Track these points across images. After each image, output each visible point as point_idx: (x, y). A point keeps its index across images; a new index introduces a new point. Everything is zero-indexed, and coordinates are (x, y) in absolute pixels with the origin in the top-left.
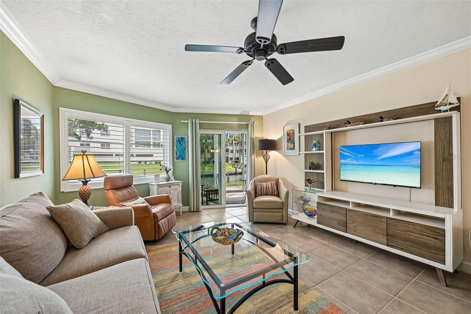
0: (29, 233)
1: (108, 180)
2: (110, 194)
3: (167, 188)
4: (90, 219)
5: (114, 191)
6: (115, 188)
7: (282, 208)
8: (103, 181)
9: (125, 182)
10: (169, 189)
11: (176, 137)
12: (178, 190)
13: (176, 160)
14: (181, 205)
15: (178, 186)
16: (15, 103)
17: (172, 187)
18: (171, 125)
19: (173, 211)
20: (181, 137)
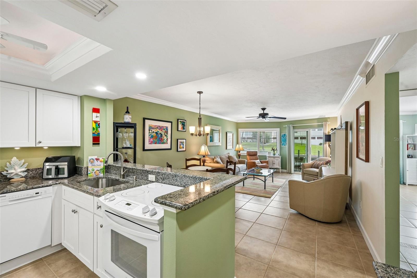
0: (224, 159)
1: (247, 152)
2: (248, 156)
3: (273, 159)
4: (235, 159)
5: (249, 156)
6: (250, 155)
7: (317, 175)
8: (246, 153)
9: (254, 153)
10: (274, 159)
11: (282, 134)
12: (278, 160)
13: (282, 146)
14: (280, 168)
15: (279, 158)
16: (227, 133)
17: (275, 158)
18: (279, 129)
19: (268, 167)
20: (284, 134)
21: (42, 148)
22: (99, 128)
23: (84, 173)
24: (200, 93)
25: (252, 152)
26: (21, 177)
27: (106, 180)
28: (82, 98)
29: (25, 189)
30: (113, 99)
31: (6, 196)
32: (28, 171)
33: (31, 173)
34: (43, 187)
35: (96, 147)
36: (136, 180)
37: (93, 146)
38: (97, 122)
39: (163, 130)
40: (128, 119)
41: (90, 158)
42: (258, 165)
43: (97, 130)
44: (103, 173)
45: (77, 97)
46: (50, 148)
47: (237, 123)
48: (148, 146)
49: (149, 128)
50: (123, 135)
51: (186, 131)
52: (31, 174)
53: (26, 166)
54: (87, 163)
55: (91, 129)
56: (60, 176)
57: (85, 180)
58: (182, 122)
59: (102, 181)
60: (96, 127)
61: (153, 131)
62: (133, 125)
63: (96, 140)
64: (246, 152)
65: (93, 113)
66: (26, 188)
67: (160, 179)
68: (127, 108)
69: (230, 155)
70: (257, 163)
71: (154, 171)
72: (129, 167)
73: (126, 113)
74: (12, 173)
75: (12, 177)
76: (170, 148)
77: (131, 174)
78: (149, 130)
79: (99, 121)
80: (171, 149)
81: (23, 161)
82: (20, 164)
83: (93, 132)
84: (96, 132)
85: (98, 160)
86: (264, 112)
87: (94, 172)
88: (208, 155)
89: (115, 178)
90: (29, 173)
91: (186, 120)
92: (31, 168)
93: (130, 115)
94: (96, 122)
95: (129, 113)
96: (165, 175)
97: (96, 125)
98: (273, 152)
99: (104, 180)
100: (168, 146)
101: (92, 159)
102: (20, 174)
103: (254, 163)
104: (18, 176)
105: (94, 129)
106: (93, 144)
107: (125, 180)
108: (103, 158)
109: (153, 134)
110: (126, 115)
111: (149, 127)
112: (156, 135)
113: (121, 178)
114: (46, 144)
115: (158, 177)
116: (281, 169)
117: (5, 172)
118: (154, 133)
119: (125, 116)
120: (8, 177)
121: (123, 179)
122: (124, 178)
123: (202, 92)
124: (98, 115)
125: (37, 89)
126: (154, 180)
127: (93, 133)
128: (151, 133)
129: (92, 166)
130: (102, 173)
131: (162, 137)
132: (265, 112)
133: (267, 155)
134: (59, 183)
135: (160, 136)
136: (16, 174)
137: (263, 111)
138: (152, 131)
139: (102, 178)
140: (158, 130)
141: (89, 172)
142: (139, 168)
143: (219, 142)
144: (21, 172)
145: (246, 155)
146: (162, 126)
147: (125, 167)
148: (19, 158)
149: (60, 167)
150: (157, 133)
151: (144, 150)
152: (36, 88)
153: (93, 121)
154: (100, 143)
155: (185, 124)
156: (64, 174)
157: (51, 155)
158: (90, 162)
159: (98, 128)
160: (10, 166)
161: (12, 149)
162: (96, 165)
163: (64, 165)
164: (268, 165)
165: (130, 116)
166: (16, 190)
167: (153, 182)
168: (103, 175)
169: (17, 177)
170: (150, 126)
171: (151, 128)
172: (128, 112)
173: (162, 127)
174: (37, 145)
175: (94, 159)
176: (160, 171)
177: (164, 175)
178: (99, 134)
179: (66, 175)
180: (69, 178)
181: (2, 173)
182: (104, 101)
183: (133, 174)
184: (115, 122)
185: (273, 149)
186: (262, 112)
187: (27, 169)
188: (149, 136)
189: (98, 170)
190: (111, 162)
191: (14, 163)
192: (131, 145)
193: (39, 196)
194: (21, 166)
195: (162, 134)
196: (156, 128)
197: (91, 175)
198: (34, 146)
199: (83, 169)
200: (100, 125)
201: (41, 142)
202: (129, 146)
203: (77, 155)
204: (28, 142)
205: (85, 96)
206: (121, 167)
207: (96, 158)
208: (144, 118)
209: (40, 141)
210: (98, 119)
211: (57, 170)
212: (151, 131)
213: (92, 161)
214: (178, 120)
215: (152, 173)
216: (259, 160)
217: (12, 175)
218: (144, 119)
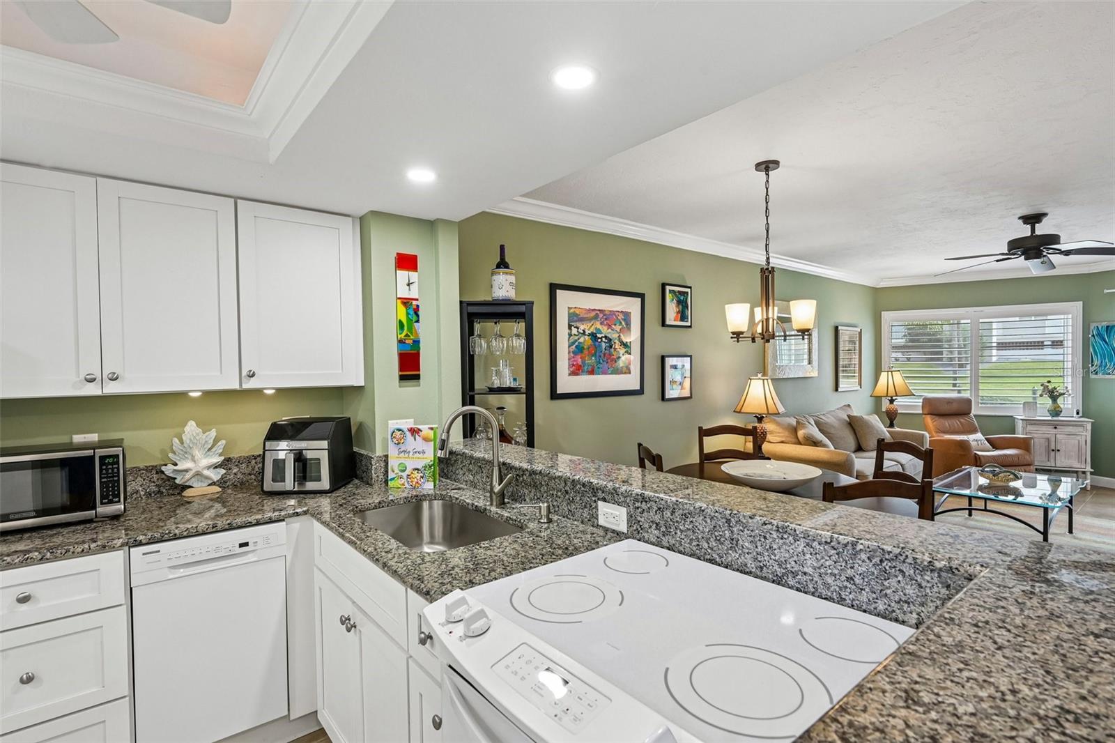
0: (834, 427)
1: (927, 402)
2: (928, 419)
3: (1050, 430)
4: (877, 431)
5: (937, 418)
6: (935, 412)
8: (921, 404)
9: (954, 407)
10: (1053, 431)
11: (1093, 325)
12: (1079, 438)
13: (1093, 376)
14: (1089, 469)
15: (1081, 429)
16: (836, 329)
17: (1060, 429)
18: (1081, 303)
19: (1030, 465)
20: (1105, 324)
21: (258, 392)
22: (418, 321)
23: (378, 476)
24: (767, 170)
25: (949, 401)
26: (210, 482)
27: (444, 506)
28: (364, 222)
29: (209, 531)
30: (457, 221)
31: (159, 551)
32: (226, 463)
33: (235, 471)
34: (258, 523)
35: (410, 389)
36: (550, 521)
37: (400, 387)
38: (411, 302)
39: (615, 325)
40: (503, 287)
41: (393, 424)
42: (983, 456)
43: (410, 329)
44: (434, 481)
45: (351, 219)
46: (282, 392)
47: (875, 291)
48: (567, 383)
49: (569, 317)
50: (488, 343)
51: (690, 327)
52: (235, 474)
53: (221, 451)
54: (385, 441)
55: (394, 326)
56: (310, 486)
57: (380, 503)
58: (679, 292)
59: (431, 507)
60: (409, 320)
61: (582, 327)
62: (523, 309)
63: (409, 365)
64: (919, 402)
65: (397, 271)
66: (213, 527)
67: (650, 527)
68: (502, 247)
69: (855, 413)
70: (973, 444)
71: (624, 488)
72: (521, 464)
73: (498, 266)
74: (186, 471)
75: (187, 484)
76: (638, 387)
77: (526, 491)
78: (570, 327)
79: (417, 300)
80: (640, 392)
81: (213, 433)
82: (206, 441)
83: (399, 336)
84: (407, 335)
85: (418, 433)
86: (1033, 230)
87: (404, 475)
88: (779, 413)
89: (473, 504)
90: (230, 469)
91: (690, 288)
92: (235, 455)
93: (511, 274)
94: (406, 302)
95: (507, 266)
96: (673, 513)
97: (408, 314)
98: (1050, 401)
99: (437, 504)
100: (631, 382)
101: (399, 430)
102: (206, 473)
103: (964, 445)
104: (201, 482)
105: (401, 325)
106: (402, 378)
107: (509, 515)
108: (432, 429)
109: (582, 340)
110: (499, 273)
111: (569, 314)
112: (590, 341)
113: (495, 503)
114: (268, 381)
115: (639, 518)
116: (1092, 473)
117: (171, 467)
118: (586, 337)
119: (495, 277)
120: (177, 481)
121: (499, 511)
122: (504, 503)
123: (776, 163)
124: (414, 276)
125: (239, 201)
126: (623, 527)
127: (400, 342)
128: (576, 338)
129: (400, 453)
130: (430, 479)
131: (612, 350)
132: (1042, 229)
133: (1020, 414)
134: (305, 513)
135: (603, 345)
136: (197, 475)
137: (1029, 226)
138: (578, 328)
139: (431, 498)
140: (598, 325)
141: (391, 475)
142: (560, 474)
143: (810, 363)
144: (209, 468)
145: (921, 412)
146: (610, 311)
147: (504, 464)
148: (204, 425)
149: (309, 455)
150: (593, 336)
151: (554, 395)
152: (236, 198)
153: (400, 298)
154: (422, 373)
155: (686, 299)
156: (319, 479)
157: (285, 415)
158: (394, 440)
159: (415, 324)
160: (182, 450)
161: (182, 395)
162: (411, 450)
163: (318, 450)
164: (1028, 457)
165: (512, 279)
166: (185, 534)
167: (618, 536)
168: (435, 486)
169: (200, 484)
170: (572, 311)
171: (575, 318)
172: (503, 264)
173: (613, 313)
174: (246, 383)
175: (406, 430)
176: (648, 493)
177: (668, 514)
178: (417, 342)
179: (325, 484)
180: (334, 495)
181: (163, 468)
182: (429, 226)
183: (533, 490)
184: (467, 299)
185: (1050, 387)
186: (1025, 231)
187: (223, 458)
188: (569, 347)
189: (418, 469)
190: (456, 440)
191: (191, 440)
192: (515, 380)
193: (250, 555)
194: (209, 450)
195: (611, 340)
196: (590, 319)
197: (400, 487)
198: (236, 386)
199: (373, 463)
200: (420, 313)
201: (253, 375)
202: (508, 382)
203: (357, 415)
204: (221, 373)
205: (375, 214)
206: (490, 463)
207: (409, 427)
208: (551, 285)
209: (251, 371)
210: (414, 293)
211: (301, 464)
212: (574, 331)
213: (398, 437)
214: (663, 286)
215: (613, 496)
216: (979, 436)
217: (188, 476)
218: (553, 288)
